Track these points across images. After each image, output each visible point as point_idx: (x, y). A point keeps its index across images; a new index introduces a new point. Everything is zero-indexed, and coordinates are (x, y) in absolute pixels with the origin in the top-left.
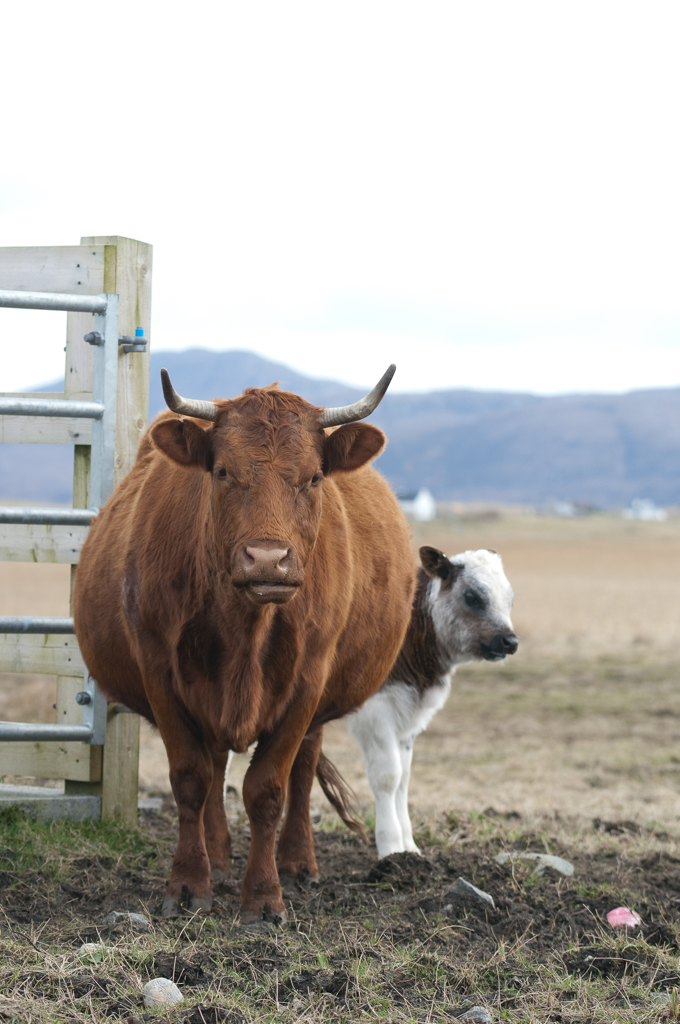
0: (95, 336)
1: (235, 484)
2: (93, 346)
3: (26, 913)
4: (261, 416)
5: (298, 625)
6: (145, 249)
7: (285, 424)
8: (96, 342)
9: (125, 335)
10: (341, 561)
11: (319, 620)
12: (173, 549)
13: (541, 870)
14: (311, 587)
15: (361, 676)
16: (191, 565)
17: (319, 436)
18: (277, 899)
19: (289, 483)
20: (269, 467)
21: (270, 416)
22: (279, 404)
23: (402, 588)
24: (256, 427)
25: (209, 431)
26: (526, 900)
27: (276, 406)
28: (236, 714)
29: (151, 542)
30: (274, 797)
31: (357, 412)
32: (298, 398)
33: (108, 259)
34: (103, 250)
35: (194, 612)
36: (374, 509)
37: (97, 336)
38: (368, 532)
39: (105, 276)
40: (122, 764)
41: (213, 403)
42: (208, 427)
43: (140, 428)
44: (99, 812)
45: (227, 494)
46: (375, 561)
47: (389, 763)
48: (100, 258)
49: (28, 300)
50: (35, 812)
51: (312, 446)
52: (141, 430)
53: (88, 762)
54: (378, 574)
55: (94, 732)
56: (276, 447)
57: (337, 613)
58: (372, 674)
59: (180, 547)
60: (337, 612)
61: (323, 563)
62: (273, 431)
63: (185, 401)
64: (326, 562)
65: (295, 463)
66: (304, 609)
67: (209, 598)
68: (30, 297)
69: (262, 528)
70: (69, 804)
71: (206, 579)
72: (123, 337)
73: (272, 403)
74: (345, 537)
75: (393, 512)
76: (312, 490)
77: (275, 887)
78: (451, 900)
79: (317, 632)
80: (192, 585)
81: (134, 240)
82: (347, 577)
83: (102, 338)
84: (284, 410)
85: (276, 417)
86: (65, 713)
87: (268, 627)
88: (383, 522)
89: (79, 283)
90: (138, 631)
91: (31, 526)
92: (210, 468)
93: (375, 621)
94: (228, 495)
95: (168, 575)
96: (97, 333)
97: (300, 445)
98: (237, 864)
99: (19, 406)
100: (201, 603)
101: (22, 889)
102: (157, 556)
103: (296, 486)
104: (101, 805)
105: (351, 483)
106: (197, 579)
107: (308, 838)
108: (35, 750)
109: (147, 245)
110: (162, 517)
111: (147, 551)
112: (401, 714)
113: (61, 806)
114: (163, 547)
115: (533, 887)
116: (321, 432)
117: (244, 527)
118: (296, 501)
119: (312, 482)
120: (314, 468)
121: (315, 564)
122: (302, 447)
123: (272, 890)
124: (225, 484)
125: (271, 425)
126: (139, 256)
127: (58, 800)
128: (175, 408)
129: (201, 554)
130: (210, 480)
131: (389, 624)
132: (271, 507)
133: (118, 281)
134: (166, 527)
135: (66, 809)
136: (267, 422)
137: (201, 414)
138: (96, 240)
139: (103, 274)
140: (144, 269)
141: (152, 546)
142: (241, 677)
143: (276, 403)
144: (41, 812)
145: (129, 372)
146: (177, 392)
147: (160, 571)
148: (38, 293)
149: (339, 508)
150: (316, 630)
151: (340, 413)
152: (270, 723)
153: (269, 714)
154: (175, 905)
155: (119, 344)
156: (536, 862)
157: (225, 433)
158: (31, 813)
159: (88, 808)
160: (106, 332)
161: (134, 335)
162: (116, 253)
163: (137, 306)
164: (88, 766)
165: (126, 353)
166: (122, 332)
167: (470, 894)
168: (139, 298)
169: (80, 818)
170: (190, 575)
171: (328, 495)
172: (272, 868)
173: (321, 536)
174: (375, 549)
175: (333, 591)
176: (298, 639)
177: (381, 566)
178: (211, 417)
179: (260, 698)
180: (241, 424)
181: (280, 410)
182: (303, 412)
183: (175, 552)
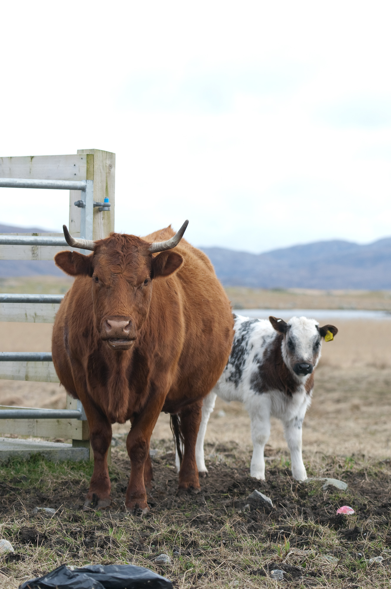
0: (80, 203)
1: (103, 285)
2: (80, 208)
3: (4, 508)
4: (117, 248)
5: (148, 355)
6: (111, 156)
7: (130, 253)
8: (81, 206)
9: (98, 202)
10: (175, 321)
11: (162, 352)
12: (84, 316)
13: (326, 487)
14: (156, 335)
16: (91, 324)
17: (149, 258)
18: (143, 501)
19: (131, 285)
20: (121, 276)
21: (122, 248)
22: (127, 241)
24: (114, 255)
27: (126, 243)
28: (115, 404)
29: (74, 312)
30: (141, 447)
31: (169, 245)
32: (138, 238)
33: (89, 162)
34: (86, 157)
35: (93, 350)
36: (205, 292)
37: (81, 202)
38: (199, 305)
39: (87, 170)
41: (93, 241)
44: (88, 456)
45: (100, 290)
46: (203, 321)
48: (85, 161)
50: (50, 456)
51: (145, 264)
53: (81, 429)
54: (205, 327)
55: (82, 413)
56: (125, 265)
59: (87, 315)
60: (173, 348)
61: (164, 323)
62: (123, 257)
63: (77, 241)
64: (166, 321)
65: (134, 274)
66: (152, 347)
68: (42, 182)
69: (116, 309)
70: (70, 452)
72: (96, 203)
73: (123, 241)
74: (179, 309)
75: (218, 294)
76: (144, 287)
77: (142, 494)
78: (249, 502)
79: (161, 359)
80: (92, 335)
81: (104, 151)
82: (180, 330)
83: (84, 203)
84: (129, 245)
85: (125, 249)
86: (71, 403)
88: (210, 299)
89: (75, 174)
90: (71, 359)
91: (54, 304)
93: (205, 352)
95: (81, 329)
96: (82, 201)
97: (138, 264)
99: (36, 240)
100: (96, 345)
102: (76, 320)
103: (135, 286)
104: (89, 452)
108: (57, 424)
109: (112, 153)
111: (73, 317)
113: (65, 453)
114: (80, 314)
116: (150, 255)
117: (107, 309)
118: (135, 294)
119: (145, 283)
120: (145, 276)
121: (159, 322)
123: (141, 496)
124: (99, 284)
125: (122, 253)
126: (107, 159)
128: (71, 245)
132: (121, 298)
133: (95, 173)
135: (69, 455)
137: (87, 247)
138: (84, 151)
139: (86, 169)
140: (110, 166)
141: (75, 314)
142: (116, 384)
143: (125, 241)
144: (54, 456)
145: (102, 222)
147: (78, 327)
148: (46, 180)
149: (176, 293)
150: (161, 358)
151: (160, 246)
153: (136, 403)
154: (89, 504)
155: (94, 207)
156: (323, 483)
157: (99, 258)
158: (48, 457)
159: (82, 454)
160: (87, 201)
161: (104, 202)
162: (94, 158)
163: (107, 186)
164: (82, 432)
165: (100, 211)
166: (98, 200)
167: (260, 499)
168: (108, 182)
169: (76, 459)
170: (91, 330)
171: (170, 286)
172: (141, 485)
173: (163, 308)
174: (204, 314)
175: (170, 337)
176: (149, 364)
177: (208, 323)
178: (92, 248)
179: (128, 395)
180: (106, 253)
181: (127, 245)
182: (140, 246)
183: (84, 318)
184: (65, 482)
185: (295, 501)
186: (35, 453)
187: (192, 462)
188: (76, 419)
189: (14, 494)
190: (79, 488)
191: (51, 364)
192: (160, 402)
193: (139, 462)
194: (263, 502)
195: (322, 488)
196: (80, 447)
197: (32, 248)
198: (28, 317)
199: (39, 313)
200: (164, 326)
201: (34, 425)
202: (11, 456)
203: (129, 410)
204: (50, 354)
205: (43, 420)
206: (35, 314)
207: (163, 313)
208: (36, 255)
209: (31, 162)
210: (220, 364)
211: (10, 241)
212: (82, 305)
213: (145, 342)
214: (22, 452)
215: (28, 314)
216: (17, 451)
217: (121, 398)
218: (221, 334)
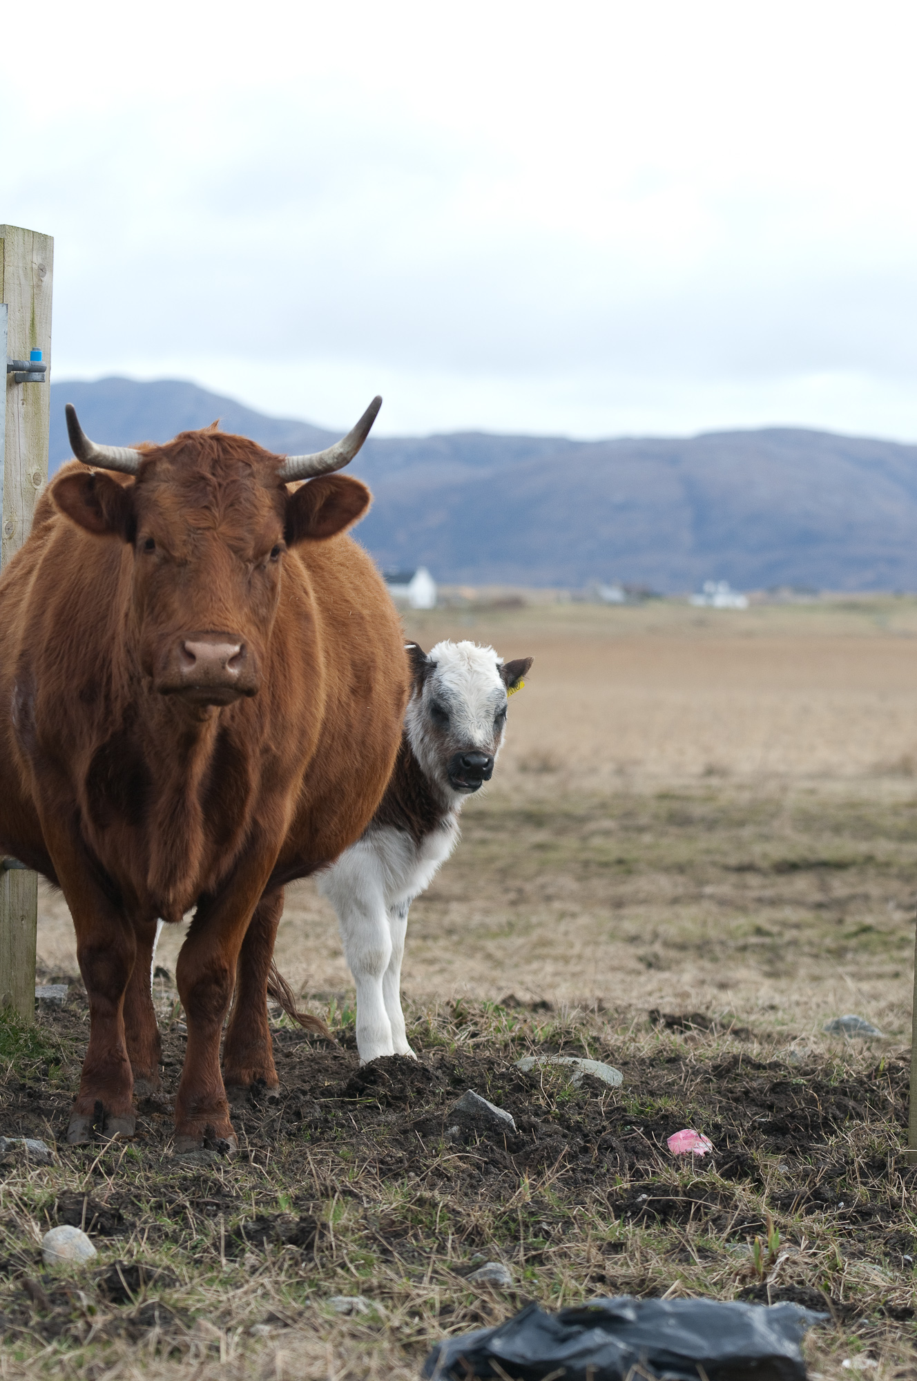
1: (167, 560)
4: (201, 467)
5: (250, 750)
6: (43, 242)
7: (232, 479)
9: (16, 359)
10: (308, 664)
11: (279, 744)
12: (80, 649)
13: (579, 1079)
14: (267, 699)
15: (336, 819)
16: (105, 670)
17: (280, 495)
18: (223, 1119)
19: (241, 557)
20: (213, 535)
21: (213, 467)
22: (225, 451)
23: (390, 701)
24: (194, 484)
25: (129, 488)
26: (559, 1119)
27: (221, 455)
28: (168, 870)
29: (52, 639)
30: (218, 982)
31: (330, 461)
32: (252, 443)
35: (110, 732)
36: (353, 594)
38: (344, 625)
40: (14, 937)
41: (136, 451)
42: (129, 482)
43: (37, 485)
45: (156, 572)
46: (354, 665)
47: (375, 936)
51: (271, 508)
52: (38, 487)
54: (358, 682)
56: (222, 509)
57: (303, 735)
58: (350, 817)
59: (90, 646)
60: (303, 733)
61: (285, 669)
62: (217, 488)
63: (97, 448)
64: (288, 664)
65: (248, 531)
66: (258, 730)
67: (131, 712)
69: (205, 616)
71: (126, 687)
72: (14, 361)
73: (215, 450)
74: (314, 632)
75: (378, 598)
76: (270, 567)
77: (220, 1102)
78: (457, 1119)
79: (276, 760)
80: (107, 697)
81: (28, 230)
82: (317, 686)
84: (231, 459)
85: (221, 468)
87: (210, 752)
88: (365, 612)
90: (34, 758)
92: (131, 537)
93: (354, 745)
94: (158, 574)
95: (75, 683)
97: (255, 506)
98: (169, 1073)
100: (119, 720)
102: (59, 658)
103: (249, 561)
105: (322, 559)
106: (113, 688)
107: (265, 1037)
109: (45, 236)
110: (66, 604)
111: (47, 650)
112: (392, 870)
114: (68, 645)
115: (568, 1102)
116: (282, 487)
117: (181, 616)
118: (249, 582)
119: (271, 556)
120: (273, 537)
121: (272, 668)
122: (257, 509)
123: (216, 1107)
124: (154, 559)
125: (215, 479)
126: (35, 252)
128: (84, 457)
129: (118, 655)
130: (131, 555)
131: (374, 749)
132: (217, 589)
133: (6, 286)
134: (70, 619)
136: (209, 476)
137: (120, 466)
140: (42, 270)
141: (52, 644)
143: (220, 449)
145: (22, 409)
146: (87, 436)
147: (63, 677)
149: (306, 593)
150: (275, 757)
151: (307, 463)
152: (212, 883)
153: (211, 869)
154: (85, 1128)
155: (8, 372)
156: (572, 1069)
157: (153, 491)
161: (29, 359)
162: (4, 248)
163: (33, 320)
165: (18, 383)
167: (484, 1114)
168: (36, 310)
170: (104, 684)
171: (291, 574)
172: (216, 1078)
173: (280, 631)
174: (354, 647)
175: (298, 704)
176: (251, 769)
177: (363, 671)
178: (133, 469)
179: (201, 848)
180: (174, 479)
181: (226, 459)
182: (257, 461)
183: (83, 652)
185: (554, 1118)
193: (211, 1021)
194: (494, 1121)
195: (573, 1083)
200: (285, 676)
207: (280, 643)
213: (242, 714)
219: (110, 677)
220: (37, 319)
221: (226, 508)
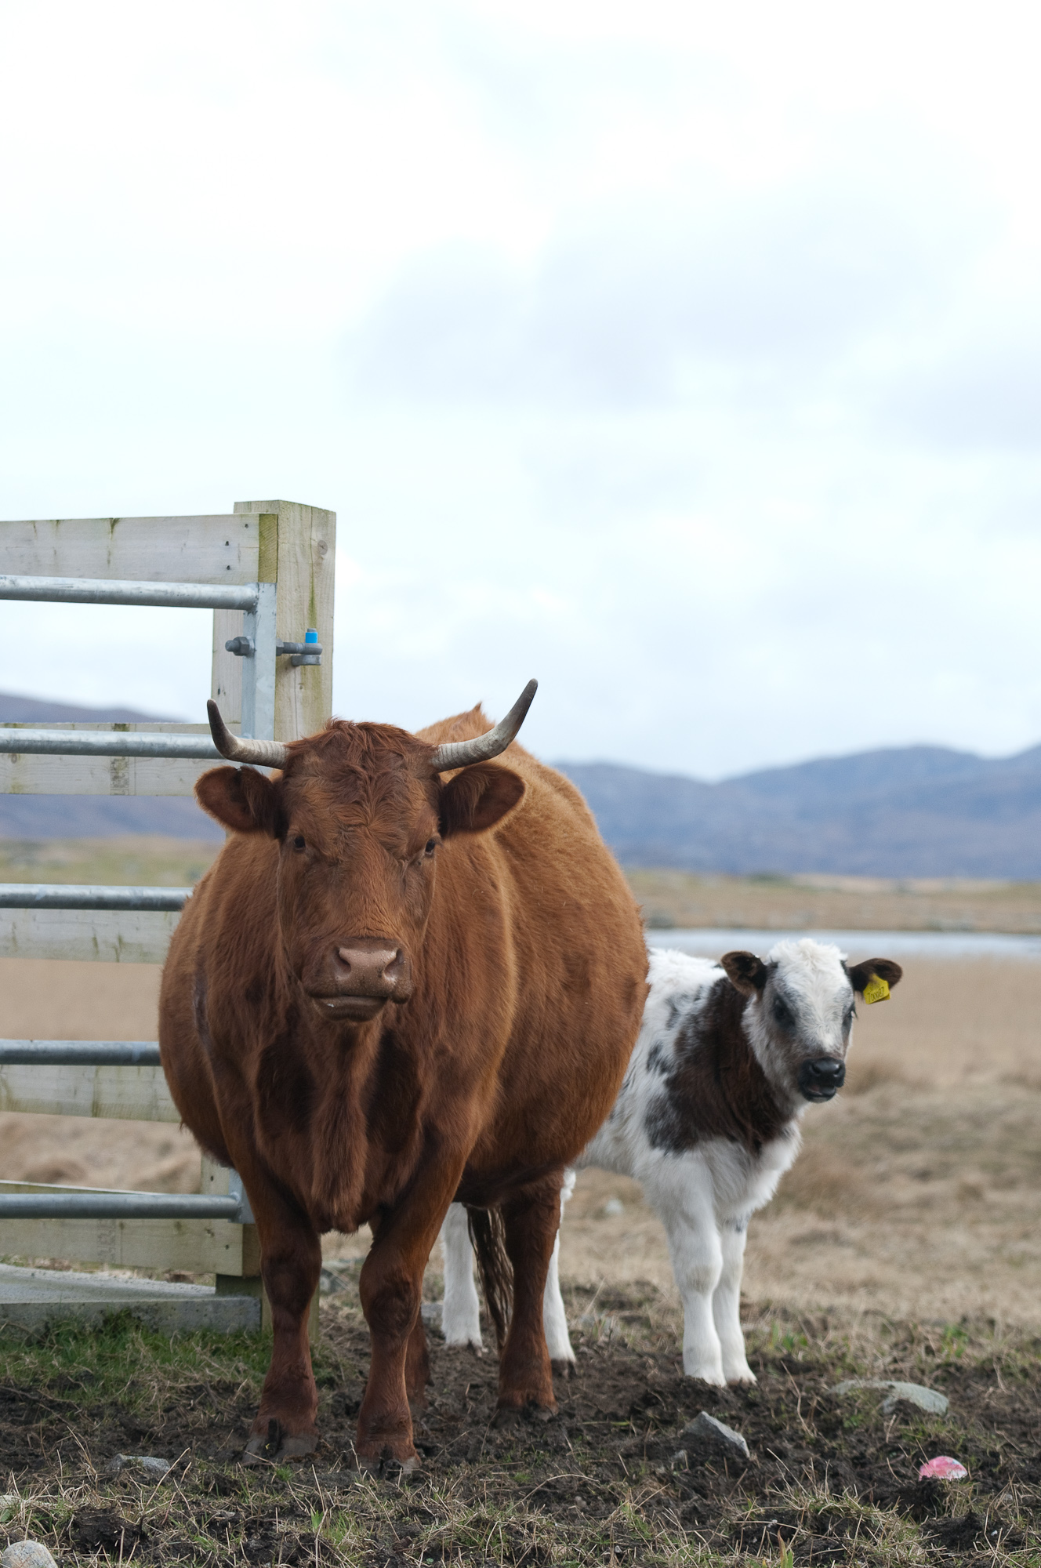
0: (240, 643)
1: (318, 859)
2: (241, 658)
3: (33, 1457)
4: (350, 760)
5: (419, 1051)
6: (324, 519)
7: (383, 771)
8: (243, 651)
9: (288, 641)
11: (457, 1044)
12: (248, 945)
13: (891, 1405)
16: (269, 969)
17: (433, 785)
18: (404, 1439)
19: (394, 854)
20: (365, 832)
21: (363, 759)
22: (375, 742)
23: (617, 995)
24: (344, 778)
25: (275, 782)
27: (371, 746)
28: (331, 1179)
29: (223, 934)
30: (400, 1295)
31: (484, 749)
32: (403, 732)
33: (265, 534)
34: (257, 521)
35: (274, 1035)
36: (570, 883)
37: (243, 643)
38: (555, 916)
39: (260, 557)
41: (282, 744)
44: (258, 1319)
45: (307, 872)
46: (566, 959)
47: (703, 1251)
48: (254, 531)
49: (135, 592)
50: (157, 1319)
51: (424, 800)
53: (240, 1247)
54: (571, 977)
55: (243, 1205)
56: (373, 804)
58: (576, 1117)
59: (257, 942)
60: (486, 1033)
61: (463, 967)
62: (368, 782)
63: (242, 742)
64: (467, 960)
65: (401, 826)
66: (431, 1030)
67: (293, 1014)
68: (139, 588)
69: (359, 920)
70: (210, 1308)
71: (287, 989)
72: (285, 643)
73: (365, 740)
74: (501, 928)
75: (606, 886)
76: (425, 863)
77: (401, 1422)
78: (686, 1443)
79: (454, 1062)
80: (272, 997)
81: (306, 506)
82: (503, 985)
83: (252, 645)
84: (382, 750)
85: (372, 761)
86: (212, 1178)
87: (372, 1056)
88: (585, 902)
89: (228, 568)
90: (212, 1060)
91: (169, 913)
92: (280, 832)
93: (571, 1044)
94: (310, 874)
95: (242, 980)
96: (245, 639)
97: (407, 799)
99: (123, 743)
100: (283, 1022)
101: (57, 1425)
102: (228, 956)
103: (403, 858)
104: (261, 1309)
106: (277, 987)
108: (175, 1232)
109: (326, 512)
111: (218, 947)
114: (236, 942)
116: (435, 778)
117: (334, 919)
118: (403, 880)
119: (427, 850)
120: (427, 831)
121: (449, 964)
122: (409, 801)
123: (398, 1427)
124: (304, 858)
125: (365, 772)
126: (314, 529)
127: (192, 1302)
128: (229, 753)
129: (279, 953)
130: (280, 852)
131: (597, 1046)
132: (370, 890)
133: (281, 565)
134: (241, 912)
135: (206, 1315)
136: (362, 770)
137: (266, 760)
138: (253, 506)
139: (257, 554)
140: (322, 547)
141: (223, 940)
142: (335, 1126)
143: (370, 740)
144: (167, 1319)
145: (300, 694)
146: (230, 731)
147: (231, 975)
148: (152, 583)
149: (494, 886)
150: (452, 1058)
151: (461, 751)
153: (385, 1179)
154: (259, 1448)
155: (278, 654)
156: (884, 1394)
157: (301, 786)
158: (150, 1320)
159: (241, 1314)
160: (258, 637)
161: (303, 641)
162: (278, 525)
163: (312, 600)
164: (241, 1254)
165: (295, 666)
166: (288, 637)
167: (714, 1436)
168: (315, 589)
169: (226, 1328)
170: (268, 983)
171: (477, 866)
172: (399, 1397)
173: (459, 926)
174: (567, 940)
175: (478, 1003)
176: (421, 1073)
177: (578, 964)
178: (281, 762)
179: (365, 1156)
180: (322, 773)
181: (376, 750)
182: (409, 752)
183: (250, 950)
184: (196, 1387)
185: (808, 1443)
186: (118, 1309)
187: (533, 1337)
188: (226, 1220)
189: (59, 1420)
190: (232, 1403)
191: (160, 1072)
192: (449, 1174)
193: (393, 1336)
194: (723, 1443)
195: (882, 1408)
196: (235, 1296)
197: (113, 763)
198: (101, 947)
199: (127, 939)
200: (463, 974)
201: (113, 1234)
202: (53, 1319)
203: (365, 1196)
204: (154, 1045)
205: (138, 1222)
206: (120, 940)
207: (459, 940)
208: (122, 782)
209: (111, 535)
210: (610, 1075)
211: (53, 745)
212: (245, 914)
213: (411, 1014)
214: (83, 1308)
215: (99, 940)
216: (69, 1304)
217: (347, 1162)
218: (614, 995)
219: (274, 976)
220: (317, 599)
221: (378, 803)
